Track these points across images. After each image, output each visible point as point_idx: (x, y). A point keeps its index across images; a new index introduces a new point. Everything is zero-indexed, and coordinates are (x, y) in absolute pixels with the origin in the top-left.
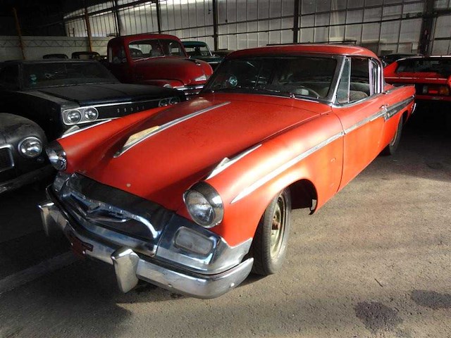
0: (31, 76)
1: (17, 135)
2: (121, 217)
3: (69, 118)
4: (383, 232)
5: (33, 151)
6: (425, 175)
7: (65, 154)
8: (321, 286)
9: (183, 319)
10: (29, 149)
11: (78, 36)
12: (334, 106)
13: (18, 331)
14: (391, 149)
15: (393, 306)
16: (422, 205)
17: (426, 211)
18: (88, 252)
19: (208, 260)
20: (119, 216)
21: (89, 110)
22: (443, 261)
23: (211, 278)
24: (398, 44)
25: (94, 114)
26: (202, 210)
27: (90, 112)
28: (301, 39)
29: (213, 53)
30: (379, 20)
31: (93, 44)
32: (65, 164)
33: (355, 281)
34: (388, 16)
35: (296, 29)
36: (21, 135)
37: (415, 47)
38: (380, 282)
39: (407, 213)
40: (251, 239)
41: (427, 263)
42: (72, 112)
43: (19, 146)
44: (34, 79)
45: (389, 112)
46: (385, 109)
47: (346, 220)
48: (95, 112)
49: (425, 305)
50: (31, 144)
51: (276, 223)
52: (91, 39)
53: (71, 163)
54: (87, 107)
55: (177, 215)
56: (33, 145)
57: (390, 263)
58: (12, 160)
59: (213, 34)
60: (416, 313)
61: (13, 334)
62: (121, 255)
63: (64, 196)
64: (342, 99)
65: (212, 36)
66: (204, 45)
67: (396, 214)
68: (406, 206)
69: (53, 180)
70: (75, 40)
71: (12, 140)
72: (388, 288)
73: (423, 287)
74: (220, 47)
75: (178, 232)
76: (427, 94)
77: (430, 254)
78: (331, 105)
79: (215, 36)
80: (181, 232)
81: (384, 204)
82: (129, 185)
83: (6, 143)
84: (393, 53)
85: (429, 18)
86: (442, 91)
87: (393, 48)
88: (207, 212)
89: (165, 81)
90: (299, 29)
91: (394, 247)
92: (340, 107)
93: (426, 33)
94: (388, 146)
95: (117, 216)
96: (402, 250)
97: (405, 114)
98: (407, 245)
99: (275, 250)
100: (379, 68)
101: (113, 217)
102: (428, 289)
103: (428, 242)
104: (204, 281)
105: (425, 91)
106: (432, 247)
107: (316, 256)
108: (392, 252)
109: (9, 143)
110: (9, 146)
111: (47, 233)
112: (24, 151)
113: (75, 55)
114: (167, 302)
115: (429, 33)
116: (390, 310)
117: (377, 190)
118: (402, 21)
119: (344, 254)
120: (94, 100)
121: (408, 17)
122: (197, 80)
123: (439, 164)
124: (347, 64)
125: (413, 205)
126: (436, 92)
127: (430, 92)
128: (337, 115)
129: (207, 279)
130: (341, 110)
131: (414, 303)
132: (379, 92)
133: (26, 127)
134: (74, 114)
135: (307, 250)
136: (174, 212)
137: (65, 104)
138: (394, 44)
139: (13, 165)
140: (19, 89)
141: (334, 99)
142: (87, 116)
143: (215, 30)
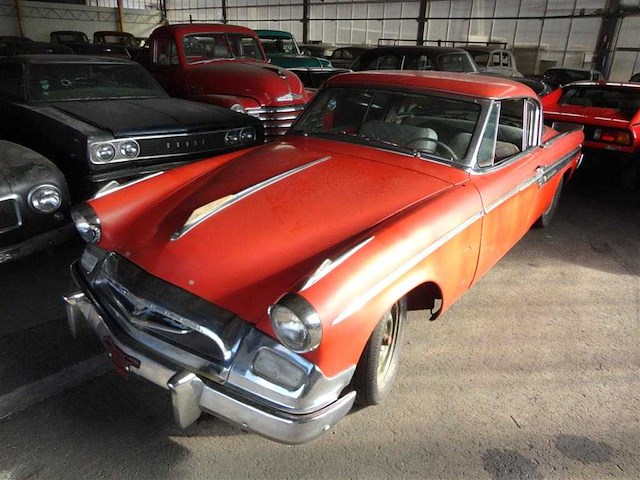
0: (42, 82)
1: (27, 181)
2: (180, 326)
3: (98, 154)
4: (525, 347)
5: (49, 205)
6: (587, 263)
7: (98, 221)
8: (440, 423)
9: (258, 463)
10: (44, 201)
11: (103, 5)
12: (473, 173)
13: (37, 472)
14: (544, 221)
15: (532, 456)
16: (578, 308)
17: (584, 318)
18: (133, 369)
19: (296, 394)
20: (177, 325)
21: (127, 143)
22: (600, 394)
23: (301, 418)
24: (565, 52)
25: (134, 150)
26: (292, 331)
27: (129, 146)
28: (428, 35)
29: (301, 48)
30: (541, 15)
31: (125, 19)
32: (99, 235)
33: (486, 419)
34: (556, 11)
35: (422, 20)
36: (32, 181)
37: (589, 58)
38: (518, 420)
39: (559, 319)
40: (354, 366)
41: (581, 396)
42: (103, 146)
43: (29, 196)
44: (46, 87)
45: (546, 175)
46: (541, 171)
47: (477, 326)
48: (136, 147)
49: (572, 457)
50: (46, 193)
51: (386, 336)
52: (122, 11)
53: (107, 235)
54: (124, 140)
55: (258, 330)
56: (48, 196)
57: (531, 394)
58: (19, 217)
59: (302, 17)
60: (561, 468)
61: (31, 475)
62: (180, 382)
63: (98, 282)
64: (485, 161)
65: (301, 21)
66: (288, 36)
67: (543, 320)
68: (559, 309)
69: (80, 255)
70: (99, 12)
71: (20, 187)
72: (528, 429)
73: (573, 430)
74: (311, 37)
75: (258, 353)
76: (600, 140)
77: (585, 383)
78: (469, 170)
79: (305, 21)
80: (263, 354)
81: (529, 304)
82: (191, 282)
83: (12, 192)
84: (558, 67)
85: (611, 17)
86: (620, 138)
87: (557, 57)
88: (300, 334)
89: (233, 98)
90: (427, 20)
91: (539, 370)
92: (481, 173)
93: (605, 40)
94: (541, 217)
95: (174, 324)
96: (549, 375)
97: (567, 174)
98: (555, 367)
99: (382, 370)
100: (537, 111)
101: (168, 325)
102: (579, 435)
103: (584, 365)
104: (291, 422)
105: (597, 135)
106: (588, 372)
107: (436, 378)
108: (536, 377)
109: (16, 193)
110: (14, 196)
111: (74, 333)
112: (36, 203)
113: (99, 35)
114: (237, 437)
115: (610, 39)
116: (528, 462)
117: (522, 282)
118: (574, 19)
119: (472, 377)
120: (134, 130)
121: (582, 15)
122: (279, 99)
123: (606, 245)
124: (494, 112)
125: (567, 308)
126: (612, 139)
127: (604, 138)
128: (476, 186)
129: (294, 420)
130: (482, 177)
131: (559, 453)
132: (534, 144)
133: (39, 170)
134: (105, 149)
135: (423, 369)
136: (254, 325)
137: (94, 134)
138: (559, 52)
139: (20, 224)
140: (23, 101)
141: (473, 162)
142: (123, 152)
143: (306, 12)
